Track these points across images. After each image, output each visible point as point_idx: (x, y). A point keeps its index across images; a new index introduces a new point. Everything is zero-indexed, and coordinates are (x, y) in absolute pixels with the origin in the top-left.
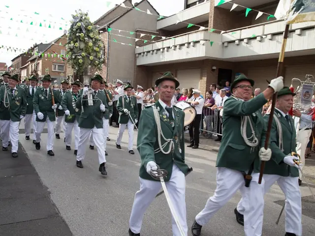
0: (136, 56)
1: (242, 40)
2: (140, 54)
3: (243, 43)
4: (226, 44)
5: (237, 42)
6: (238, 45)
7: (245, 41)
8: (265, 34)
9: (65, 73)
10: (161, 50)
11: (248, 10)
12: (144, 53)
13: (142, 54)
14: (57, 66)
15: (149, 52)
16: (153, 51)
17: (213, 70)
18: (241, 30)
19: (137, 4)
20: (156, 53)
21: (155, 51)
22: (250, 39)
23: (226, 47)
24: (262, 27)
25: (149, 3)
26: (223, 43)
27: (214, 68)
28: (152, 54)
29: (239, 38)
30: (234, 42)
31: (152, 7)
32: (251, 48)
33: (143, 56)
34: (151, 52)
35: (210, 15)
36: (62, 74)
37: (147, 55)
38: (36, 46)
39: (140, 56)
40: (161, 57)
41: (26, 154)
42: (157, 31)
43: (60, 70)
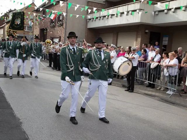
0: (87, 21)
1: (170, 9)
2: (90, 19)
3: (171, 12)
4: (157, 13)
5: (166, 11)
6: (166, 13)
7: (173, 10)
9: (33, 32)
10: (107, 17)
13: (92, 20)
14: (27, 27)
15: (97, 18)
16: (100, 17)
17: (146, 33)
20: (103, 19)
21: (102, 18)
22: (176, 9)
23: (157, 15)
26: (155, 12)
27: (147, 31)
28: (100, 20)
29: (167, 8)
30: (163, 11)
32: (177, 16)
33: (93, 21)
34: (99, 18)
36: (31, 34)
37: (95, 20)
38: (10, 11)
39: (90, 21)
40: (106, 22)
41: (3, 93)
42: (104, 2)
43: (29, 30)
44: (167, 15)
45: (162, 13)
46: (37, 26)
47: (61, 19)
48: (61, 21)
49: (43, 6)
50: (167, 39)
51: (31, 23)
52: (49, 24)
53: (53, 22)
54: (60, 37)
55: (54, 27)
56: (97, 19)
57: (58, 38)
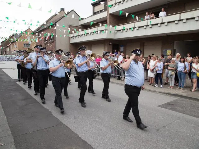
0: (70, 38)
2: (72, 37)
3: (124, 31)
5: (122, 31)
6: (122, 32)
7: (126, 30)
8: (135, 27)
11: (127, 14)
12: (74, 37)
13: (73, 37)
14: (26, 45)
17: (110, 44)
18: (123, 25)
19: (68, 13)
21: (80, 36)
24: (133, 23)
25: (75, 12)
27: (111, 43)
29: (122, 29)
30: (120, 30)
31: (77, 14)
34: (78, 36)
35: (107, 18)
38: (13, 35)
39: (72, 38)
42: (80, 25)
44: (123, 33)
45: (119, 32)
46: (34, 44)
47: (52, 38)
48: (52, 39)
49: (38, 30)
50: (123, 48)
51: (30, 42)
52: (43, 41)
53: (46, 40)
54: (52, 50)
55: (47, 43)
56: (76, 37)
57: (50, 51)
